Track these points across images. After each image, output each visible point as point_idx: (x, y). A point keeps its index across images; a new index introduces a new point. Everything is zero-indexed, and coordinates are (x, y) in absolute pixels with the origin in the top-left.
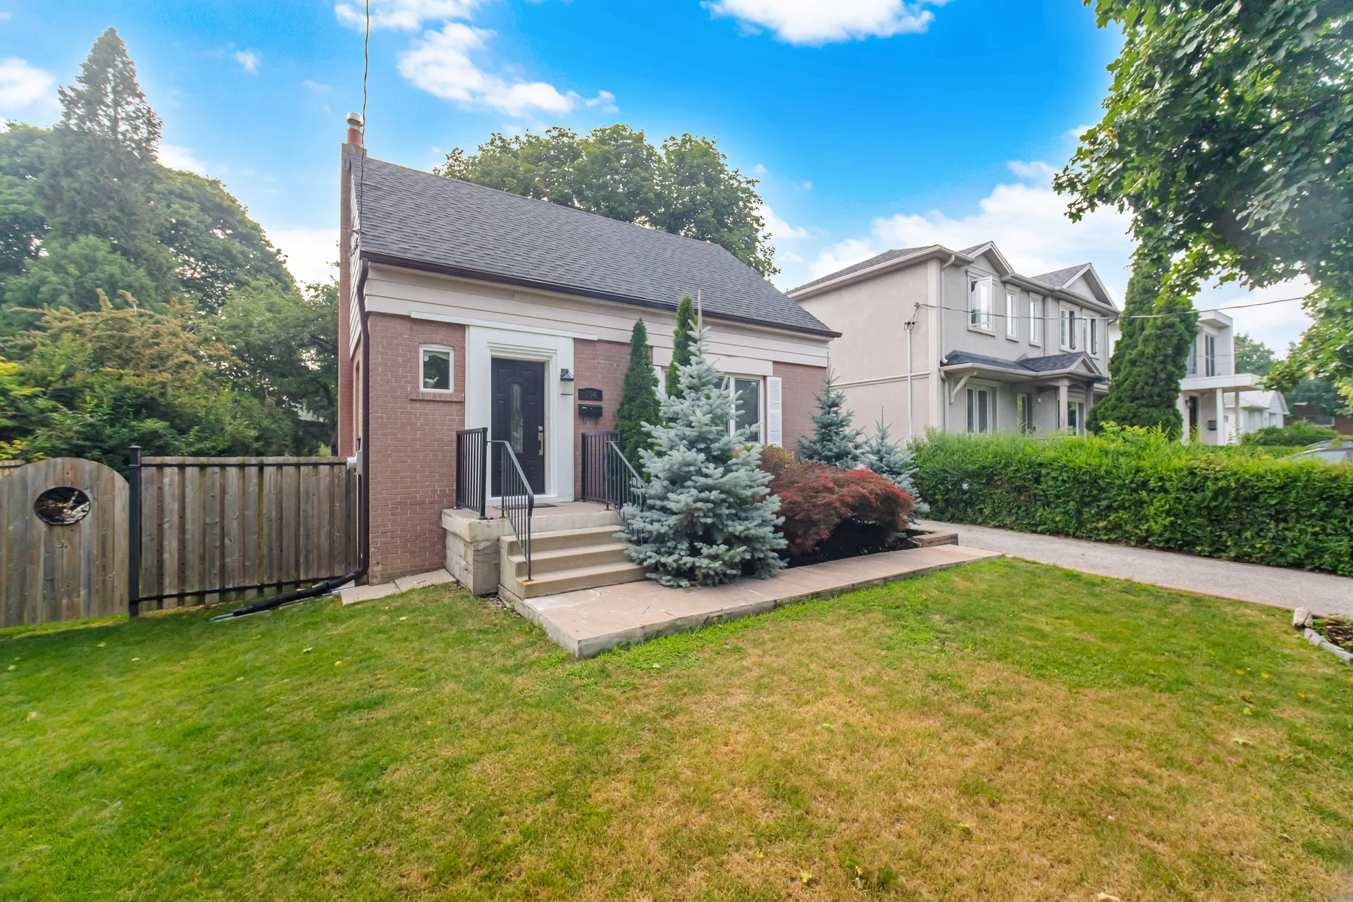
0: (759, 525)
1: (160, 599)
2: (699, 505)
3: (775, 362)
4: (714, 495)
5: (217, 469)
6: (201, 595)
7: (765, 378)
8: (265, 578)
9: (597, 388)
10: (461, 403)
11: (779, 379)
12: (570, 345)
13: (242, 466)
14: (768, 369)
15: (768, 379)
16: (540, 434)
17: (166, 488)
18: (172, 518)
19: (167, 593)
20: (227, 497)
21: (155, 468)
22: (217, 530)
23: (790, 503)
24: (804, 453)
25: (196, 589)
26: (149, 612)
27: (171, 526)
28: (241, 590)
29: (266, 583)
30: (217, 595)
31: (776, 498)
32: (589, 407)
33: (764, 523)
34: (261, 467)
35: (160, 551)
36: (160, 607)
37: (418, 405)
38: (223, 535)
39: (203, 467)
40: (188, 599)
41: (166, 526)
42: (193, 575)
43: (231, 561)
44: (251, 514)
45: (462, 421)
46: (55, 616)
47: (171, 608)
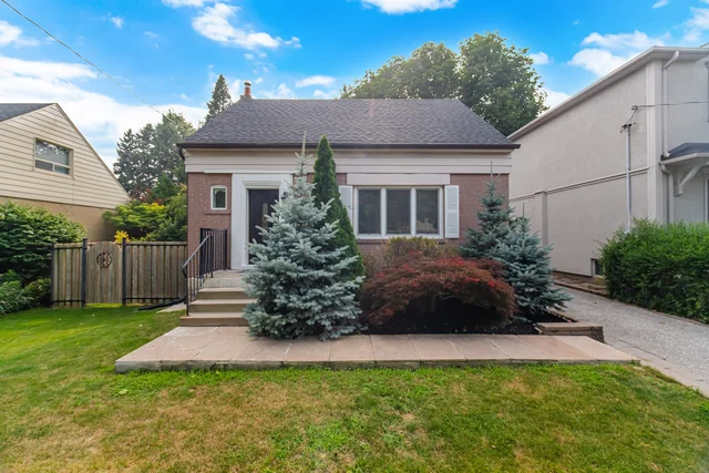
1: (131, 299)
3: (452, 174)
6: (144, 299)
7: (443, 186)
10: (230, 214)
11: (457, 187)
13: (158, 246)
14: (446, 180)
15: (446, 187)
17: (134, 254)
18: (135, 266)
19: (133, 297)
20: (153, 258)
21: (130, 246)
22: (150, 273)
25: (143, 297)
26: (128, 304)
27: (135, 270)
28: (158, 299)
30: (149, 300)
34: (165, 246)
35: (132, 279)
36: (131, 302)
37: (209, 216)
38: (151, 275)
40: (140, 300)
41: (133, 269)
42: (142, 291)
43: (154, 286)
44: (162, 267)
45: (230, 224)
46: (102, 301)
47: (135, 304)
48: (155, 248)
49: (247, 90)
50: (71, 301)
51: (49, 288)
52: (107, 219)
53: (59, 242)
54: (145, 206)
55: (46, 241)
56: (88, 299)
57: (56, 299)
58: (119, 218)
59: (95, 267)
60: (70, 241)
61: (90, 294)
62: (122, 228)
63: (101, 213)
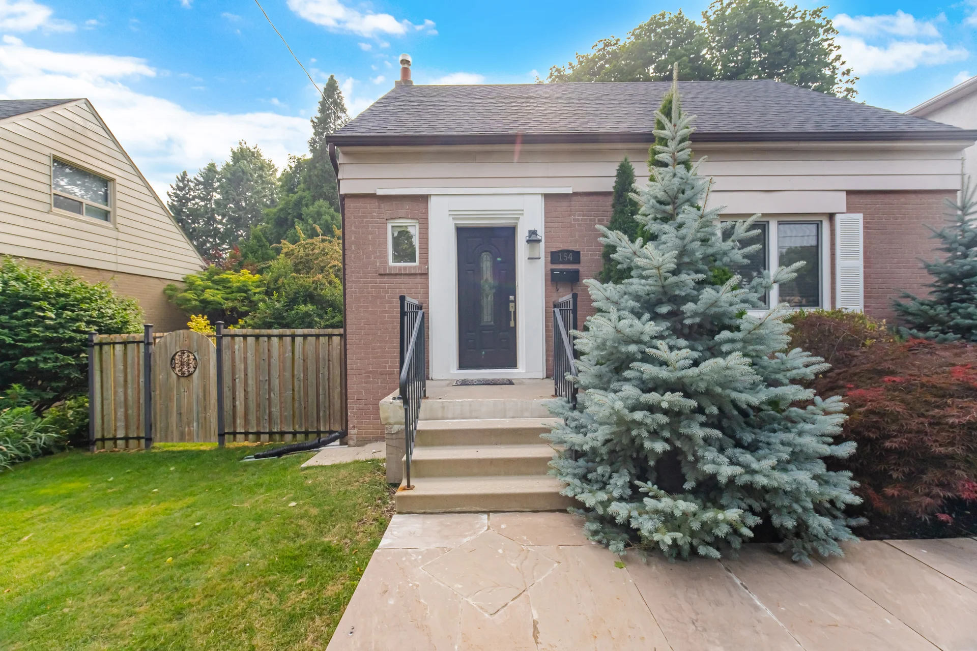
0: (781, 466)
1: (234, 434)
2: (638, 415)
3: (849, 193)
4: (668, 399)
5: (266, 339)
6: (258, 434)
7: (831, 216)
8: (297, 427)
9: (574, 249)
10: (426, 275)
11: (859, 217)
12: (540, 202)
13: (280, 337)
14: (838, 203)
15: (838, 218)
16: (512, 305)
17: (237, 352)
18: (240, 375)
19: (238, 431)
20: (272, 360)
21: (230, 338)
22: (267, 387)
23: (872, 412)
24: (908, 322)
25: (255, 430)
26: (230, 445)
27: (240, 381)
28: (282, 434)
29: (298, 430)
30: (267, 436)
31: (836, 402)
32: (561, 271)
33: (799, 457)
34: (293, 337)
35: (234, 399)
36: (235, 440)
37: (386, 279)
38: (270, 390)
39: (257, 337)
40: (251, 436)
41: (237, 380)
42: (253, 418)
43: (275, 410)
44: (288, 374)
45: (427, 293)
46: (182, 438)
47: (241, 442)
48: (275, 340)
49: (406, 72)
50: (126, 439)
51: (86, 415)
52: (170, 297)
53: (100, 332)
54: (228, 275)
55: (78, 331)
56: (157, 434)
57: (98, 435)
58: (190, 295)
59: (168, 375)
60: (118, 331)
61: (159, 425)
62: (197, 311)
63: (162, 286)
